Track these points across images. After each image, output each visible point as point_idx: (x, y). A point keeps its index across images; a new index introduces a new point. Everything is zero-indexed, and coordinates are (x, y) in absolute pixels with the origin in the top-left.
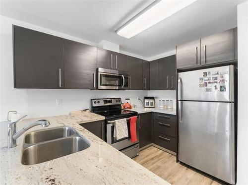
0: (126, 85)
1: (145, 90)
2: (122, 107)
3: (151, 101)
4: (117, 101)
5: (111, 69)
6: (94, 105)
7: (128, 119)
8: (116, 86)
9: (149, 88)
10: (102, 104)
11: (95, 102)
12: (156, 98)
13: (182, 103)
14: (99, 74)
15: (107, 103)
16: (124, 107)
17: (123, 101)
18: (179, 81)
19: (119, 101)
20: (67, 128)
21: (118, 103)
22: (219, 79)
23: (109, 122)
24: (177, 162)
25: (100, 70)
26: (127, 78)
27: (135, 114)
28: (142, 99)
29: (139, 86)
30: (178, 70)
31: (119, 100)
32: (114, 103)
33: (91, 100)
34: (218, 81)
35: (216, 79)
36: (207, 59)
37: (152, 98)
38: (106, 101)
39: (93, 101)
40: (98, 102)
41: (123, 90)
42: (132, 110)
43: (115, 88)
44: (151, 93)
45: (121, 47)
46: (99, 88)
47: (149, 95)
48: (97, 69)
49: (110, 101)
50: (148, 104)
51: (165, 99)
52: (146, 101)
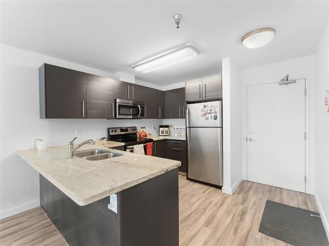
0: (142, 115)
1: (160, 118)
2: (138, 136)
3: (166, 129)
4: (133, 130)
5: (128, 99)
6: (112, 134)
7: (145, 144)
8: (130, 115)
9: (163, 117)
10: (119, 132)
11: (112, 131)
12: (171, 126)
13: (190, 130)
14: (117, 104)
15: (123, 132)
16: (140, 136)
17: (139, 130)
18: (187, 111)
19: (135, 130)
20: (97, 151)
21: (134, 132)
22: (213, 111)
23: (128, 147)
24: (187, 179)
25: (118, 100)
26: (143, 108)
27: (151, 140)
28: (157, 127)
29: (154, 115)
30: (187, 102)
31: (135, 128)
32: (130, 131)
33: (108, 129)
34: (212, 112)
35: (211, 110)
36: (207, 95)
37: (167, 126)
38: (122, 130)
39: (110, 130)
40: (115, 131)
41: (139, 119)
42: (148, 138)
43: (128, 117)
44: (166, 122)
45: (137, 78)
46: (117, 117)
47: (164, 124)
48: (115, 100)
49: (126, 130)
50: (163, 132)
51: (179, 128)
52: (161, 129)
